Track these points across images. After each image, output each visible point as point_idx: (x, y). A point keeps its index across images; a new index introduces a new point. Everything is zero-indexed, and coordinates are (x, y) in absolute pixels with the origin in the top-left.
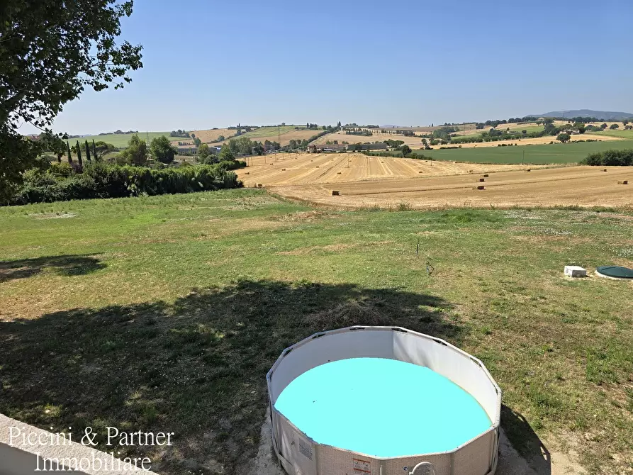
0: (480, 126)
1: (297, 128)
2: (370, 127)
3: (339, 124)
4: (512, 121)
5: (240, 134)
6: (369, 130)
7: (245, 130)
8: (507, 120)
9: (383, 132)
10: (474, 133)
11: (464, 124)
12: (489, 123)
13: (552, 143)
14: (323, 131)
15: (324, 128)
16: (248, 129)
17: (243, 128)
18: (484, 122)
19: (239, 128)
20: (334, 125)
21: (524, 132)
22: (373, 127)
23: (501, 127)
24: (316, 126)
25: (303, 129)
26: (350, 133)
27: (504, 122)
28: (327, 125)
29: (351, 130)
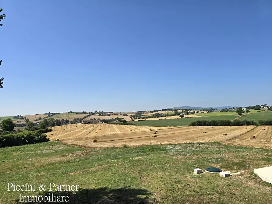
0: (152, 112)
1: (77, 113)
2: (109, 112)
3: (96, 111)
4: (163, 110)
5: (49, 116)
6: (109, 114)
7: (52, 115)
8: (161, 110)
9: (115, 114)
10: (150, 114)
11: (146, 111)
12: (155, 111)
13: (178, 118)
14: (89, 114)
15: (89, 113)
16: (54, 114)
17: (51, 114)
18: (153, 110)
19: (49, 114)
20: (94, 112)
21: (168, 114)
22: (111, 112)
23: (159, 112)
24: (86, 112)
25: (80, 114)
26: (101, 115)
27: (160, 110)
28: (90, 112)
29: (101, 114)
